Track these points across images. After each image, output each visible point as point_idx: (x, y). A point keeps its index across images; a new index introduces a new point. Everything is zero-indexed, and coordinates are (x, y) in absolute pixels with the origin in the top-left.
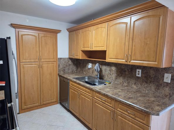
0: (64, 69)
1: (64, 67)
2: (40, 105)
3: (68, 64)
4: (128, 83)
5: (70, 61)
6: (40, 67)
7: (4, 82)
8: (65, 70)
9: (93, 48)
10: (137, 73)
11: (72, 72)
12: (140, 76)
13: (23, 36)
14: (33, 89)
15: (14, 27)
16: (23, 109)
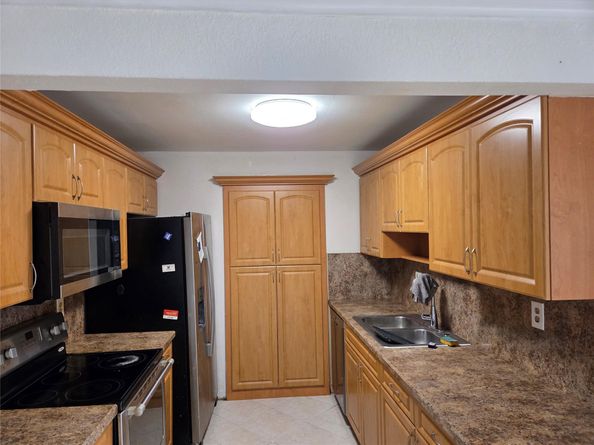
0: (346, 288)
1: (347, 282)
2: (276, 386)
3: (358, 273)
4: (513, 351)
5: (367, 264)
6: (278, 279)
7: (176, 312)
8: (349, 291)
9: (404, 224)
10: (534, 315)
11: (375, 298)
12: (541, 326)
13: (239, 203)
14: (260, 337)
15: (219, 184)
16: (235, 388)
